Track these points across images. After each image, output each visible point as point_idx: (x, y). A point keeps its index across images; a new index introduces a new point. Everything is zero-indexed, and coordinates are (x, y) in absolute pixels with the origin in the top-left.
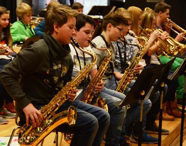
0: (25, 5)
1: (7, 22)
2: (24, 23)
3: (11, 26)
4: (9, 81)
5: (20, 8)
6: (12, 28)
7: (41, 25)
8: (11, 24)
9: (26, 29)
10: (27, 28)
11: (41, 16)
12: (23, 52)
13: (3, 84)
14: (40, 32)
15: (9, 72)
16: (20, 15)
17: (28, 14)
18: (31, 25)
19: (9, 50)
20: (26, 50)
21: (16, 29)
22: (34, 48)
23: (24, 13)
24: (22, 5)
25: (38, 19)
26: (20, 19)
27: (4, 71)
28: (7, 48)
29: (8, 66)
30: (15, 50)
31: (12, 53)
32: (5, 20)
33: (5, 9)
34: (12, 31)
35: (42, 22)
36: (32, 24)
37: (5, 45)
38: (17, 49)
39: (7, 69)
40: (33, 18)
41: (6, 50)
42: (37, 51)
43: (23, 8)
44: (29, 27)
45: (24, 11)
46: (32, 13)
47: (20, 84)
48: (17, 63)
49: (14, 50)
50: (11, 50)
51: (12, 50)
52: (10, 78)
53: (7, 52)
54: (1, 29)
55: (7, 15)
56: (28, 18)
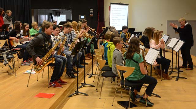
1: (28, 28)
2: (35, 29)
9: (35, 31)
15: (29, 46)
19: (30, 39)
20: (35, 38)
22: (38, 37)
23: (34, 25)
26: (33, 28)
27: (27, 46)
32: (27, 27)
34: (30, 32)
35: (41, 28)
37: (28, 37)
38: (32, 38)
41: (28, 39)
44: (37, 30)
47: (34, 50)
52: (30, 49)
54: (26, 31)
55: (28, 26)
56: (36, 27)
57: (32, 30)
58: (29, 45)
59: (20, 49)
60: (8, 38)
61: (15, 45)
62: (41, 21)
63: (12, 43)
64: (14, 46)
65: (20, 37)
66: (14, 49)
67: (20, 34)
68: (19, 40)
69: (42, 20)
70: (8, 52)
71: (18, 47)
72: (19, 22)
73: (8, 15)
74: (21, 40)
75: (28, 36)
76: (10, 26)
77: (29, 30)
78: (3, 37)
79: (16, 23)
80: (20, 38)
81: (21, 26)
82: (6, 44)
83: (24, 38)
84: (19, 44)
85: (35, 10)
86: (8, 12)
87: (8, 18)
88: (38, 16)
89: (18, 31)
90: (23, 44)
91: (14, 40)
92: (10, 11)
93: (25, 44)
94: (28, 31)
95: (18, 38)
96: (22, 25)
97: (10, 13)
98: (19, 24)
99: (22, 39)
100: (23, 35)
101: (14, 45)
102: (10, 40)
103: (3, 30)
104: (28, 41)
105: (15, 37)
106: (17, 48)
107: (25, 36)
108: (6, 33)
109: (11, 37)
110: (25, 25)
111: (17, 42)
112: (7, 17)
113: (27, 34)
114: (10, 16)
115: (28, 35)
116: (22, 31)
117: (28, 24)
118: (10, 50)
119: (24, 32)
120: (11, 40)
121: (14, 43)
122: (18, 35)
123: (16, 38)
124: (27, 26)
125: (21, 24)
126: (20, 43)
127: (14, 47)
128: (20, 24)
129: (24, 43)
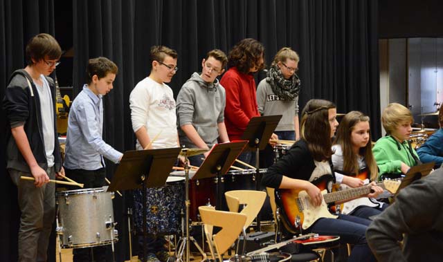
0: (398, 106)
1: (367, 135)
2: (397, 139)
3: (374, 145)
4: (385, 246)
5: (388, 113)
6: (376, 151)
7: (428, 143)
8: (373, 143)
9: (399, 149)
10: (402, 147)
11: (427, 126)
12: (408, 192)
13: (373, 251)
14: (428, 155)
15: (381, 228)
16: (389, 124)
17: (404, 123)
18: (410, 143)
19: (377, 188)
20: (412, 187)
21: (381, 151)
22: (429, 183)
23: (397, 121)
24: (392, 106)
25: (423, 131)
26: (389, 133)
27: (373, 226)
28: (373, 185)
29: (380, 218)
30: (389, 186)
31: (382, 192)
32: (362, 132)
33: (361, 114)
34: (376, 156)
35: (431, 138)
36: (412, 142)
38: (393, 186)
39: (380, 224)
40: (414, 130)
41: (370, 188)
42: (435, 191)
43: (394, 112)
44: (408, 145)
45: (397, 117)
46: (412, 120)
47: (405, 252)
48: (398, 212)
49: (387, 188)
50: (379, 187)
51: (383, 187)
52: (385, 241)
53: (372, 191)
54: (356, 150)
55: (364, 124)
56: (403, 130)
57: (383, 144)
58: (383, 222)
59: (328, 239)
60: (275, 183)
61: (306, 217)
62: (423, 100)
63: (293, 209)
64: (300, 225)
65: (332, 178)
66: (301, 236)
67: (331, 163)
68: (325, 192)
69: (429, 94)
70: (275, 250)
71: (320, 226)
72: (324, 103)
73: (283, 70)
74: (335, 196)
75: (368, 176)
76: (282, 122)
77: (369, 146)
78: (251, 175)
79: (312, 109)
80: (331, 184)
81: (336, 123)
82: (265, 213)
83: (347, 183)
84: (324, 212)
85: (396, 45)
86: (284, 59)
87: (279, 85)
88: (411, 72)
89: (319, 148)
90: (341, 217)
91: (303, 194)
92: (294, 54)
93: (354, 213)
94: (366, 151)
95: (322, 182)
96: (339, 119)
97: (290, 63)
98: (326, 116)
99: (336, 188)
100: (341, 168)
101: (301, 217)
102: (283, 195)
103: (253, 145)
104: (365, 202)
105: (307, 179)
106: (317, 236)
107: (354, 175)
108: (267, 156)
109: (287, 181)
110: (353, 123)
111: (315, 202)
112: (276, 80)
113: (360, 164)
114: (291, 78)
115: (366, 172)
116: (337, 150)
117: (365, 114)
118: (283, 244)
119: (348, 155)
120: (289, 191)
121: (301, 210)
122: (322, 169)
123: (313, 182)
124: (358, 127)
125: (333, 113)
126: (331, 207)
127: (299, 230)
128: (331, 116)
129: (347, 208)
